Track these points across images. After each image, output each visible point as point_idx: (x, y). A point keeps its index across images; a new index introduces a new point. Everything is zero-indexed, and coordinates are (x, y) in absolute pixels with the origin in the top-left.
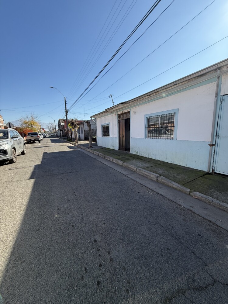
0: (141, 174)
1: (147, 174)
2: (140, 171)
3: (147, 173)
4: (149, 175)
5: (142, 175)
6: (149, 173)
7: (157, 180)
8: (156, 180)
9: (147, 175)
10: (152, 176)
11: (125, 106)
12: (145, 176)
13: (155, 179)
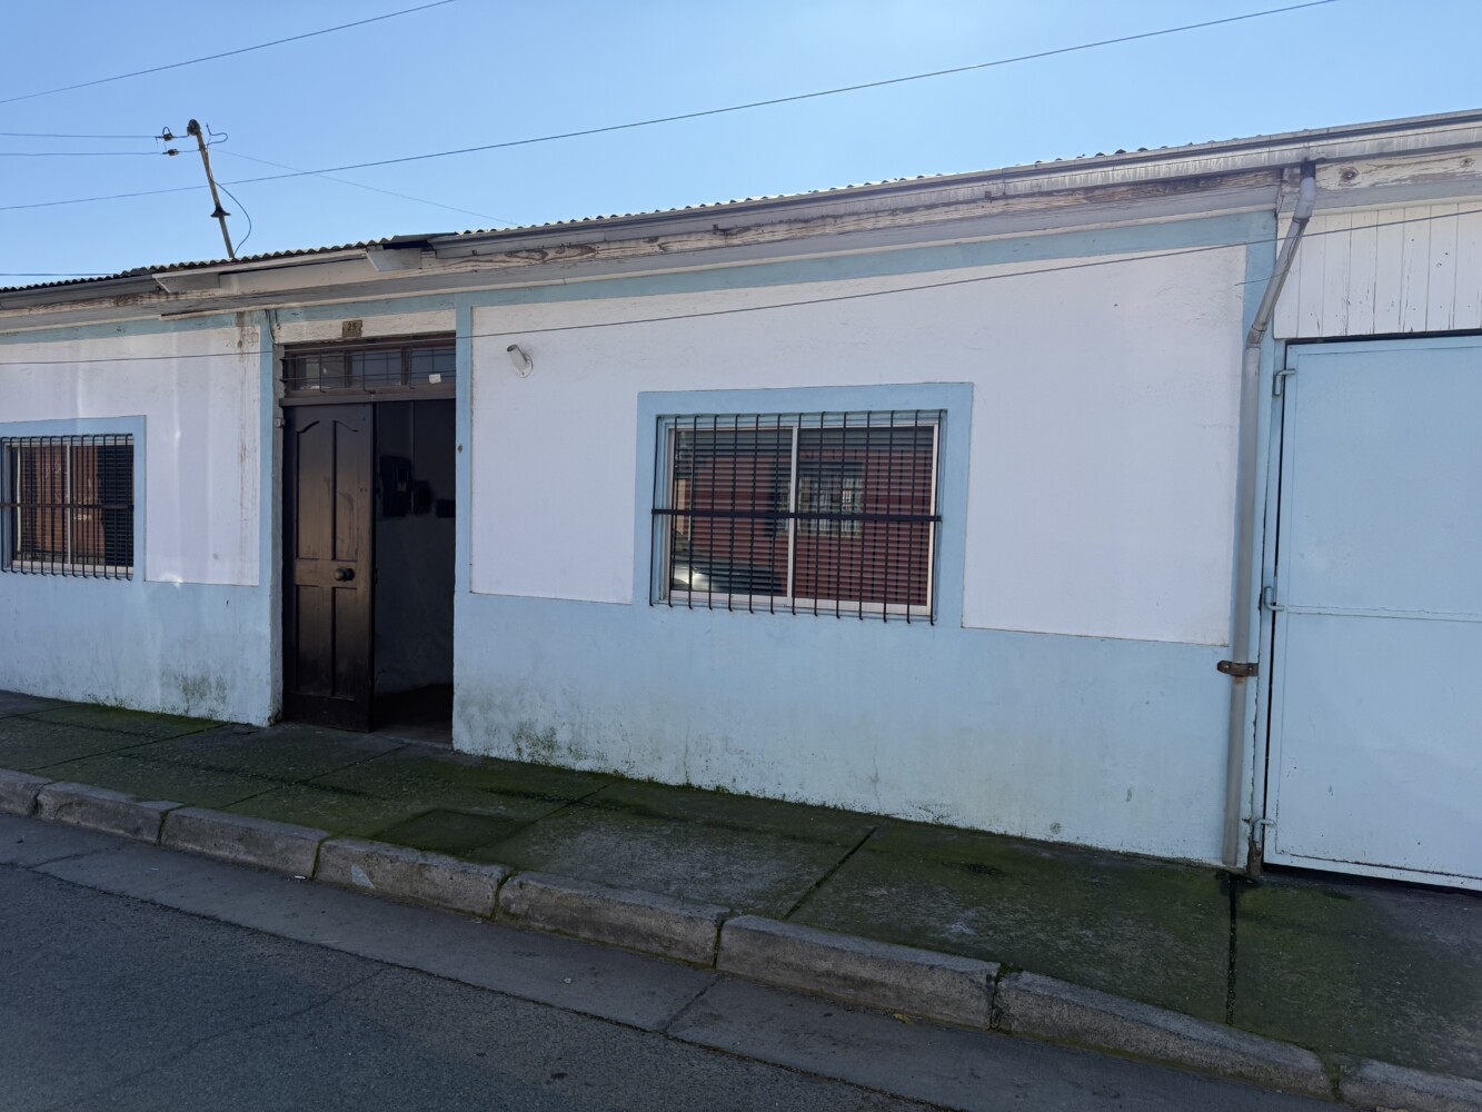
0: (785, 978)
1: (866, 972)
2: (769, 952)
3: (861, 958)
4: (890, 977)
5: (811, 986)
6: (890, 964)
7: (998, 1014)
8: (982, 1021)
9: (866, 984)
10: (927, 986)
11: (415, 273)
12: (847, 994)
13: (975, 1011)
